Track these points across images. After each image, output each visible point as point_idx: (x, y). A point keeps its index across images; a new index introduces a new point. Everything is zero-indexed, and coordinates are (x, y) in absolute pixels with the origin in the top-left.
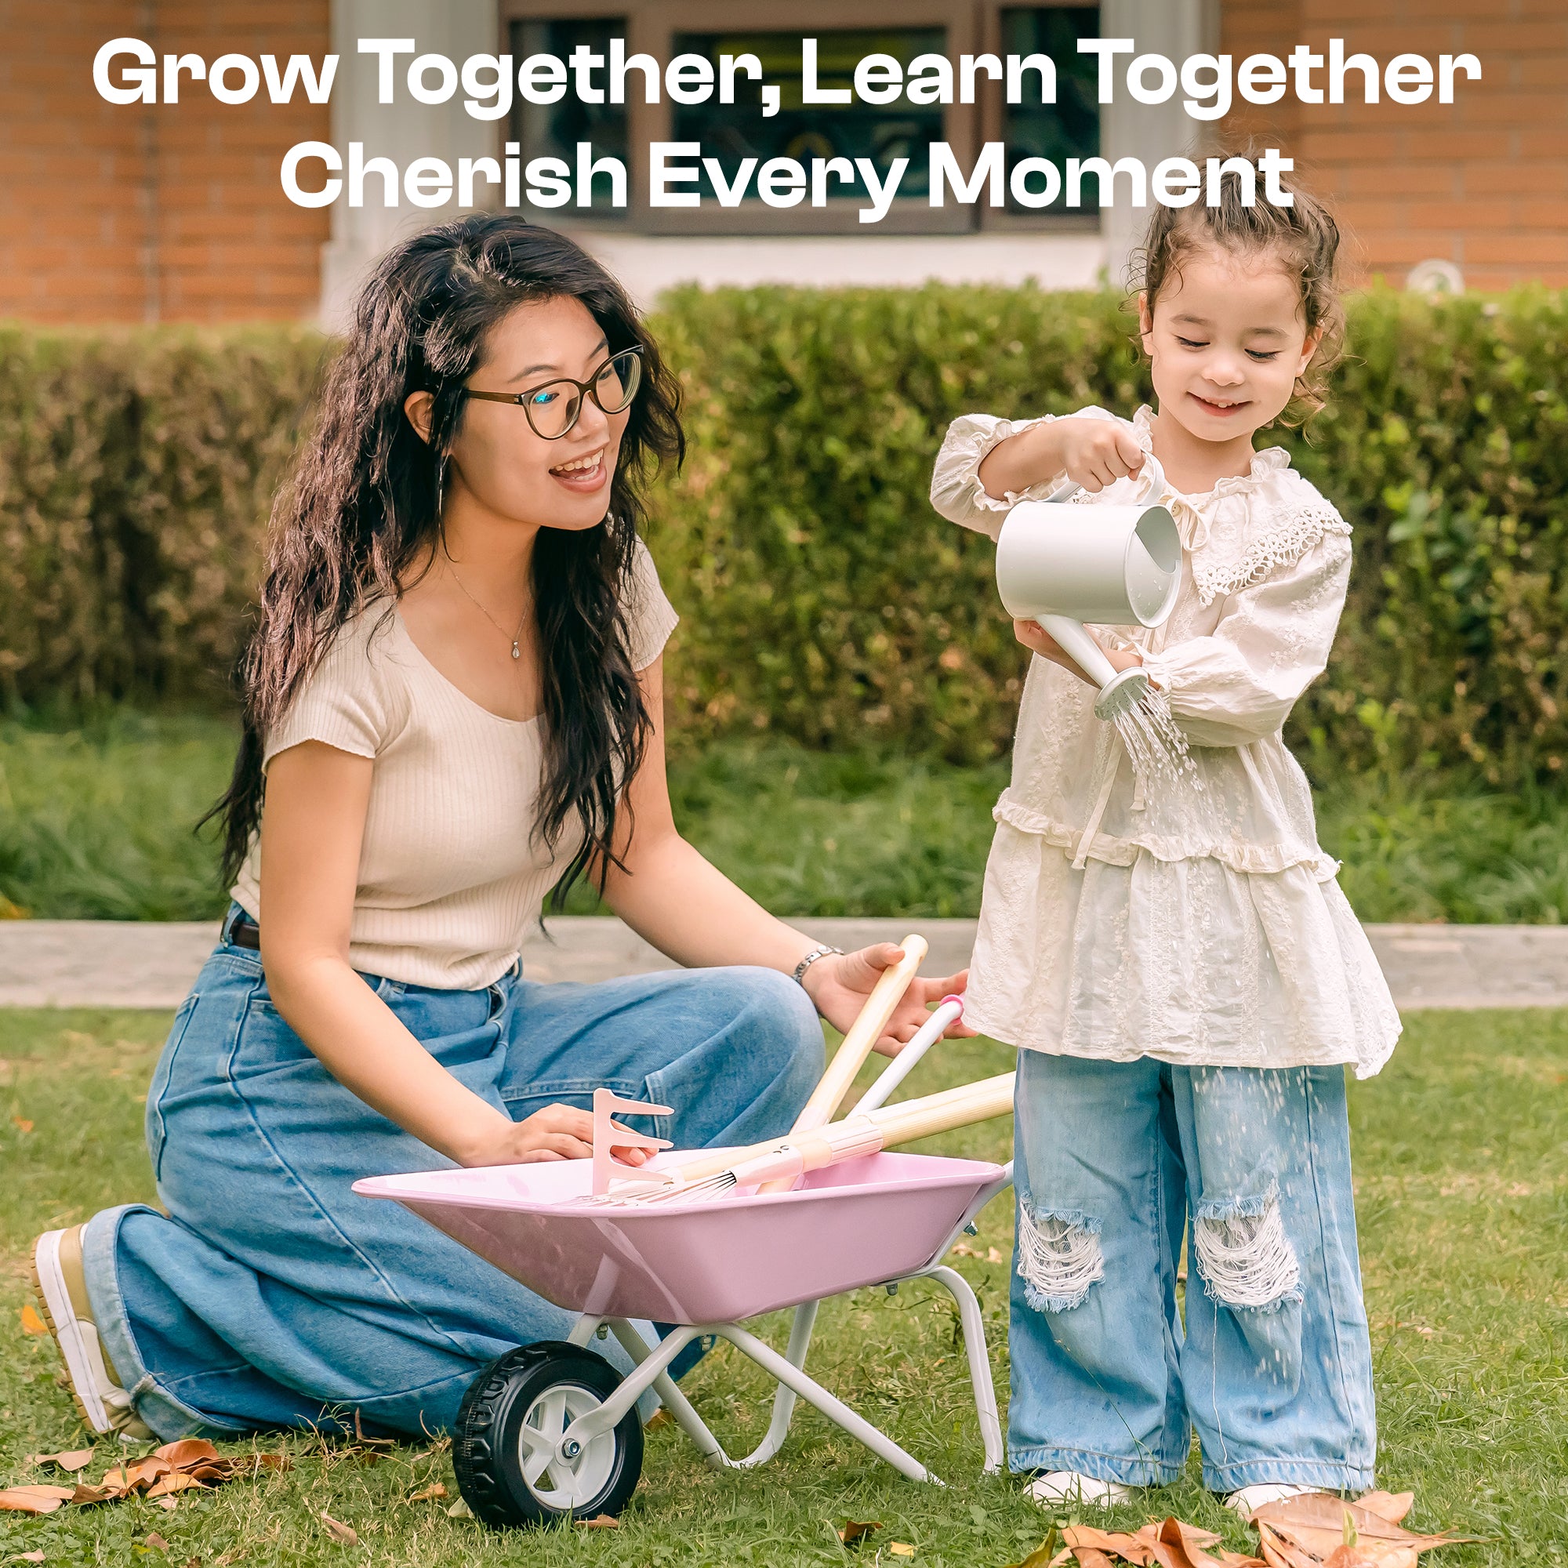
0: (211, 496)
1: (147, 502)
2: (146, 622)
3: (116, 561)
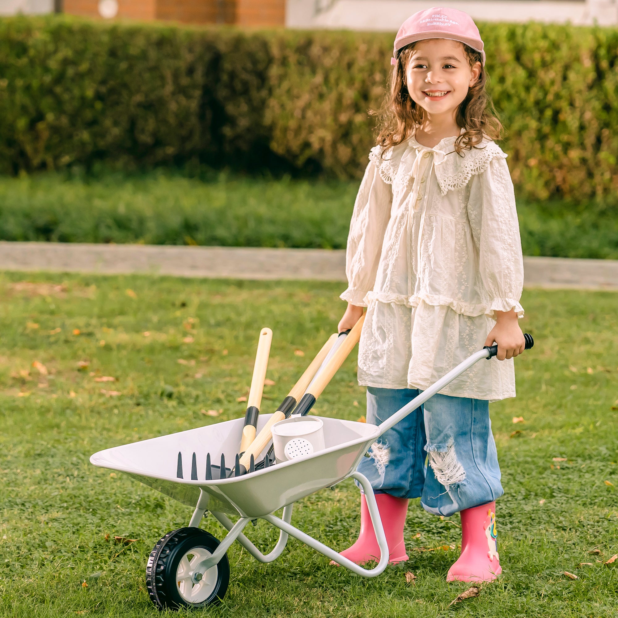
0: (246, 91)
1: (222, 93)
2: (219, 138)
3: (209, 115)
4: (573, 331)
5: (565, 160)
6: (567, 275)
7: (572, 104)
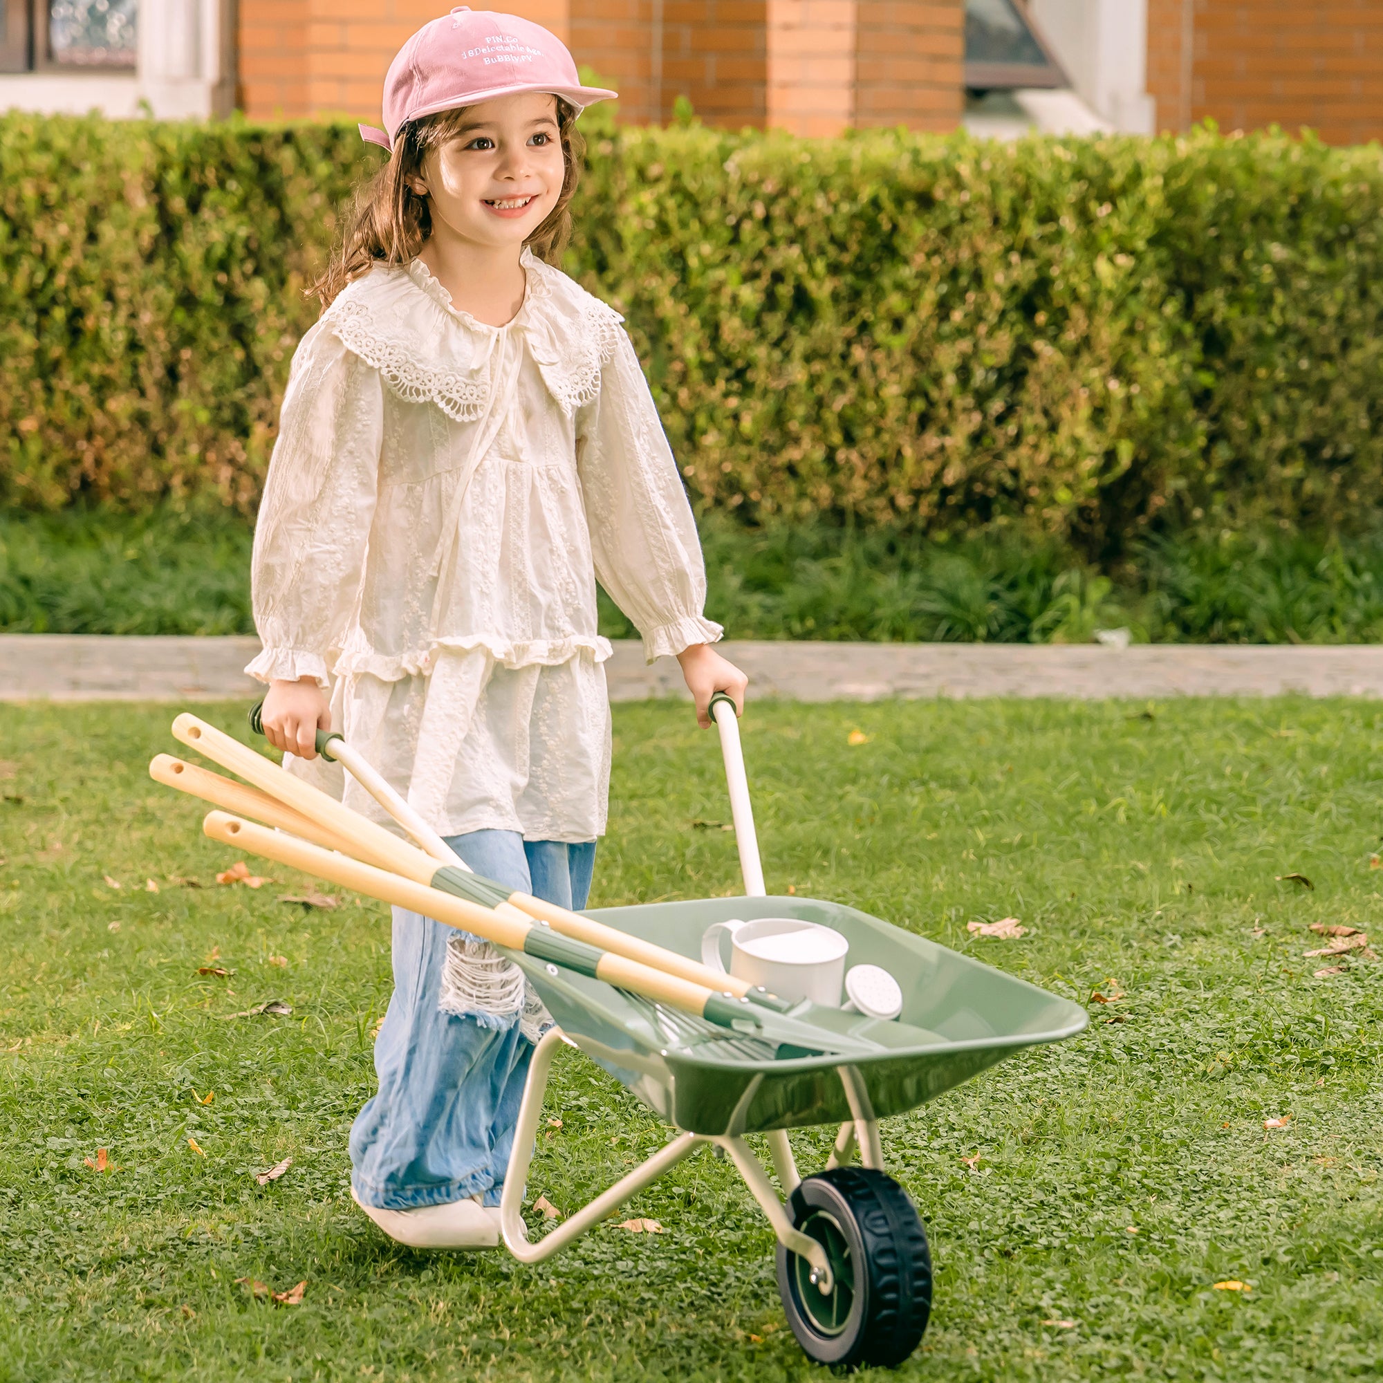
4: (116, 797)
5: (99, 419)
6: (107, 673)
7: (110, 296)
